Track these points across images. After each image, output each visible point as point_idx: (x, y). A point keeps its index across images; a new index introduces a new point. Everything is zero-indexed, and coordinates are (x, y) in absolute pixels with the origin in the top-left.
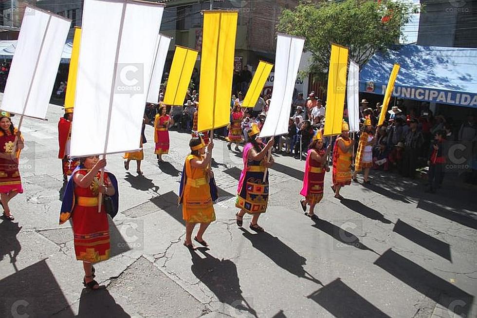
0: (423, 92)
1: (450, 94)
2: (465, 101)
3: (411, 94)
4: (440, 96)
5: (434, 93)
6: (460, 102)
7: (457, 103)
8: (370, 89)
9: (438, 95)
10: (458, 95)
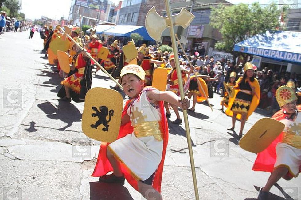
0: (268, 51)
1: (282, 53)
2: (289, 57)
3: (261, 53)
4: (276, 54)
5: (273, 52)
6: (286, 58)
7: (285, 58)
8: (242, 49)
9: (275, 53)
10: (286, 53)
